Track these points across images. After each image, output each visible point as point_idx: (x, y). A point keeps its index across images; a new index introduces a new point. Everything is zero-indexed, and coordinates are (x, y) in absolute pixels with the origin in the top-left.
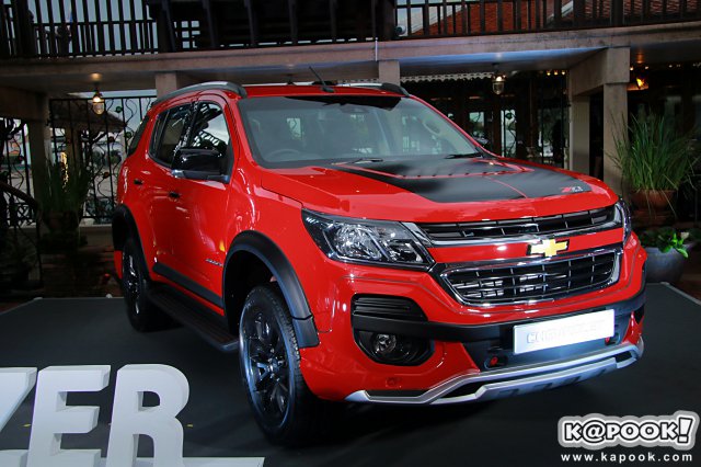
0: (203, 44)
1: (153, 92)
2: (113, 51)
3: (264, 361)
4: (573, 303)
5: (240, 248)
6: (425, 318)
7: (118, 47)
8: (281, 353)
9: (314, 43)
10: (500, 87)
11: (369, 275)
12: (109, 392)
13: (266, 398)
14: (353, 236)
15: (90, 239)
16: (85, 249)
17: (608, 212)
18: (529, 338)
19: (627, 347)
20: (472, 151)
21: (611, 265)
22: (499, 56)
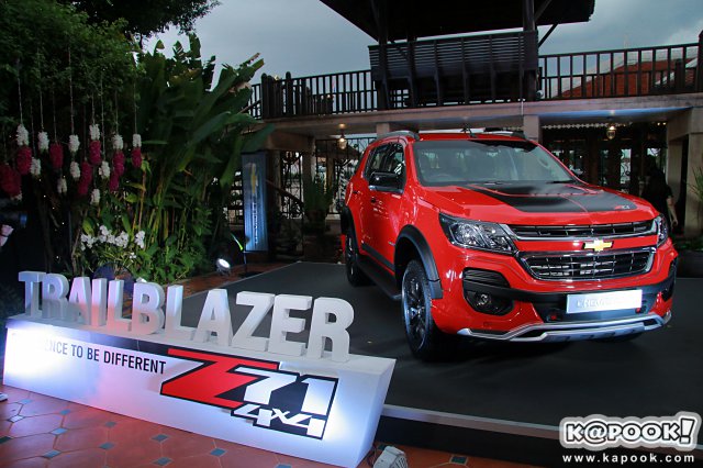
0: (409, 104)
1: (374, 135)
2: (366, 109)
3: (415, 308)
4: (620, 283)
5: (403, 235)
6: (509, 286)
7: (369, 106)
8: (422, 304)
9: (483, 103)
10: (612, 134)
11: (479, 257)
12: (310, 312)
13: (414, 329)
14: (471, 232)
15: (332, 228)
16: (328, 233)
17: (648, 224)
18: (578, 303)
19: (653, 316)
20: (568, 179)
21: (646, 260)
22: (612, 112)
